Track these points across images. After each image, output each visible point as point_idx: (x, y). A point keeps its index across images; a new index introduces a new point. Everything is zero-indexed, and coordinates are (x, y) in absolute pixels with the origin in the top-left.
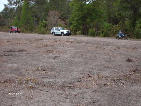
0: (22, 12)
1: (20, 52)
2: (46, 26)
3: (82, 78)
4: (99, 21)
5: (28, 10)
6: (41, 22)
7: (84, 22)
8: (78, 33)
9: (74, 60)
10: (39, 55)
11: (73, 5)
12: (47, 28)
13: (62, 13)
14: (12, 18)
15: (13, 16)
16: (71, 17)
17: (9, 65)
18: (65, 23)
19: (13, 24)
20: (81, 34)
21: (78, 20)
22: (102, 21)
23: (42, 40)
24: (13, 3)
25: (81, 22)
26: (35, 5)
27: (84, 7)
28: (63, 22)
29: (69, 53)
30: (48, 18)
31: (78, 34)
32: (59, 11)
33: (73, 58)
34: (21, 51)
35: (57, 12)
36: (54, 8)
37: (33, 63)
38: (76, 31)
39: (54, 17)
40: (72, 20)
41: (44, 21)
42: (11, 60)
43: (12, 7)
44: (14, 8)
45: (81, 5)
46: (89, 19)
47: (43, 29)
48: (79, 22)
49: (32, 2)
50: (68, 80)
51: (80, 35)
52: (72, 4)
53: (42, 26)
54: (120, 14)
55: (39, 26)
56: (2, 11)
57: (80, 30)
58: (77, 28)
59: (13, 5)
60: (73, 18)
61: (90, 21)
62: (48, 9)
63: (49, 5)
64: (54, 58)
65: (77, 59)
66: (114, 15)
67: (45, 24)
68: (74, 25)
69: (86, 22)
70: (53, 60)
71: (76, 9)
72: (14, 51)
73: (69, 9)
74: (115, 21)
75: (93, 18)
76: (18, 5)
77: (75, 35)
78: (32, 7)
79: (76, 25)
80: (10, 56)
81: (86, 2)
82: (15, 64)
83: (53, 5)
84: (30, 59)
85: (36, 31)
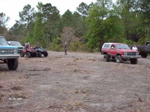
0: (35, 28)
1: (45, 72)
2: (60, 43)
3: (133, 102)
4: (117, 37)
5: (41, 27)
6: (54, 39)
7: (102, 38)
8: (95, 50)
9: (107, 80)
10: (67, 75)
11: (90, 21)
12: (62, 45)
13: (77, 29)
14: (23, 35)
15: (24, 33)
16: (87, 33)
17: (42, 86)
18: (80, 39)
19: (25, 41)
20: (98, 51)
21: (95, 36)
22: (120, 38)
23: (61, 58)
24: (25, 19)
25: (98, 38)
26: (48, 21)
27: (101, 23)
28: (77, 38)
29: (99, 73)
30: (62, 35)
31: (95, 52)
32: (74, 27)
33: (106, 78)
34: (45, 70)
35: (71, 29)
36: (68, 24)
37: (67, 85)
38: (93, 48)
39: (69, 34)
40: (89, 37)
41: (58, 38)
42: (40, 80)
43: (24, 23)
44: (26, 24)
45: (98, 21)
46: (106, 35)
47: (57, 46)
48: (96, 38)
49: (45, 18)
50: (117, 105)
51: (98, 53)
52: (88, 20)
53: (56, 43)
54: (141, 31)
55: (53, 43)
56: (12, 27)
57: (97, 47)
58: (94, 45)
59: (25, 21)
60: (90, 35)
61: (107, 38)
62: (62, 25)
63: (62, 21)
64: (85, 78)
65: (110, 80)
66: (132, 31)
67: (59, 41)
68: (91, 41)
69: (103, 38)
70: (85, 81)
71: (93, 25)
72: (38, 71)
73: (85, 25)
74: (134, 37)
75: (111, 34)
76: (30, 21)
77: (92, 52)
78: (45, 23)
79: (93, 42)
80: (37, 76)
81: (103, 18)
82: (48, 86)
83: (66, 21)
84: (60, 79)
85: (50, 48)
